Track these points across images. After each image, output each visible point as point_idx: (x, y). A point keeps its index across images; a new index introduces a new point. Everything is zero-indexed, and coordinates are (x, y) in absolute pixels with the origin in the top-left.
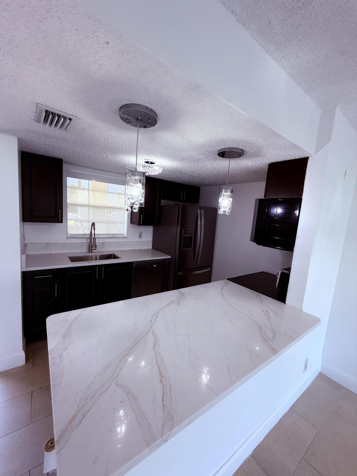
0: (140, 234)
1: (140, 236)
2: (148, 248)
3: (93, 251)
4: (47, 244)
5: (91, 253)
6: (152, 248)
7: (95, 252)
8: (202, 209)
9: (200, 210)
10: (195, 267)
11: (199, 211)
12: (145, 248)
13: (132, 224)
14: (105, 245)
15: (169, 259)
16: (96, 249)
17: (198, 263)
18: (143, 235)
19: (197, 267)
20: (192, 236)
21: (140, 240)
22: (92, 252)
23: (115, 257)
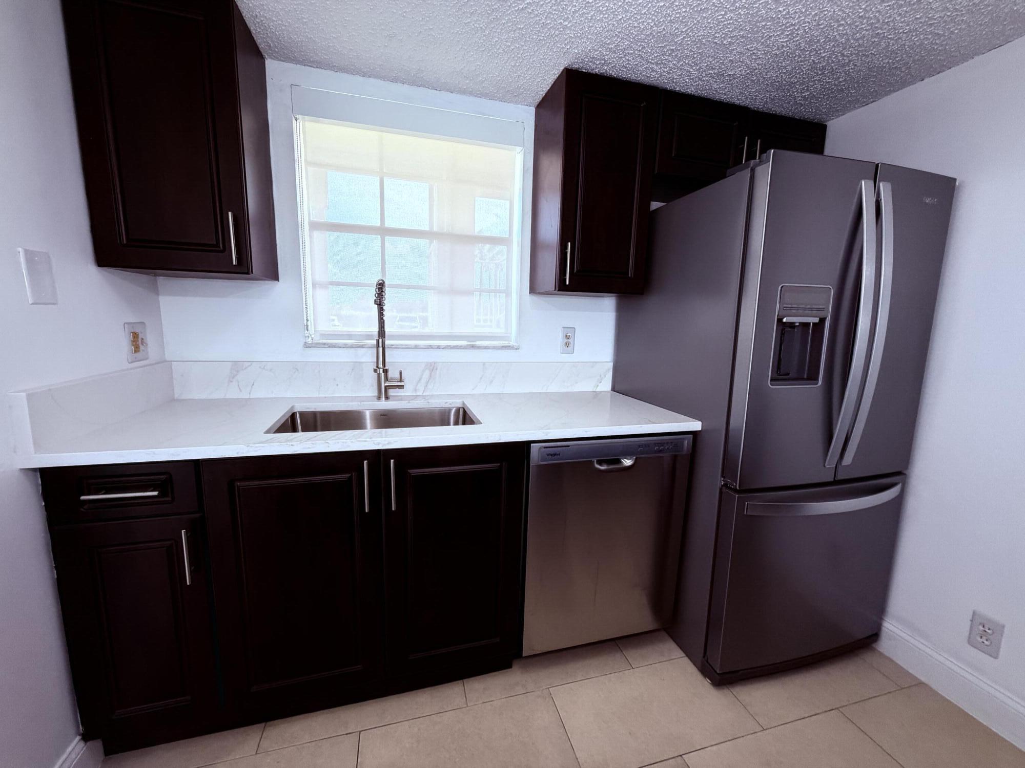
0: (567, 337)
1: (568, 341)
2: (598, 389)
3: (392, 392)
4: (237, 366)
5: (384, 399)
6: (613, 389)
7: (400, 399)
8: (884, 180)
9: (871, 183)
10: (830, 479)
11: (866, 187)
12: (586, 387)
13: (535, 298)
14: (438, 372)
15: (691, 436)
16: (401, 387)
17: (848, 459)
18: (579, 340)
19: (840, 477)
20: (822, 320)
21: (566, 358)
22: (387, 398)
23: (465, 418)
